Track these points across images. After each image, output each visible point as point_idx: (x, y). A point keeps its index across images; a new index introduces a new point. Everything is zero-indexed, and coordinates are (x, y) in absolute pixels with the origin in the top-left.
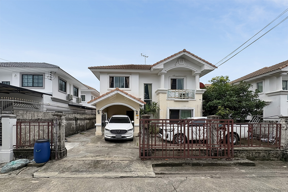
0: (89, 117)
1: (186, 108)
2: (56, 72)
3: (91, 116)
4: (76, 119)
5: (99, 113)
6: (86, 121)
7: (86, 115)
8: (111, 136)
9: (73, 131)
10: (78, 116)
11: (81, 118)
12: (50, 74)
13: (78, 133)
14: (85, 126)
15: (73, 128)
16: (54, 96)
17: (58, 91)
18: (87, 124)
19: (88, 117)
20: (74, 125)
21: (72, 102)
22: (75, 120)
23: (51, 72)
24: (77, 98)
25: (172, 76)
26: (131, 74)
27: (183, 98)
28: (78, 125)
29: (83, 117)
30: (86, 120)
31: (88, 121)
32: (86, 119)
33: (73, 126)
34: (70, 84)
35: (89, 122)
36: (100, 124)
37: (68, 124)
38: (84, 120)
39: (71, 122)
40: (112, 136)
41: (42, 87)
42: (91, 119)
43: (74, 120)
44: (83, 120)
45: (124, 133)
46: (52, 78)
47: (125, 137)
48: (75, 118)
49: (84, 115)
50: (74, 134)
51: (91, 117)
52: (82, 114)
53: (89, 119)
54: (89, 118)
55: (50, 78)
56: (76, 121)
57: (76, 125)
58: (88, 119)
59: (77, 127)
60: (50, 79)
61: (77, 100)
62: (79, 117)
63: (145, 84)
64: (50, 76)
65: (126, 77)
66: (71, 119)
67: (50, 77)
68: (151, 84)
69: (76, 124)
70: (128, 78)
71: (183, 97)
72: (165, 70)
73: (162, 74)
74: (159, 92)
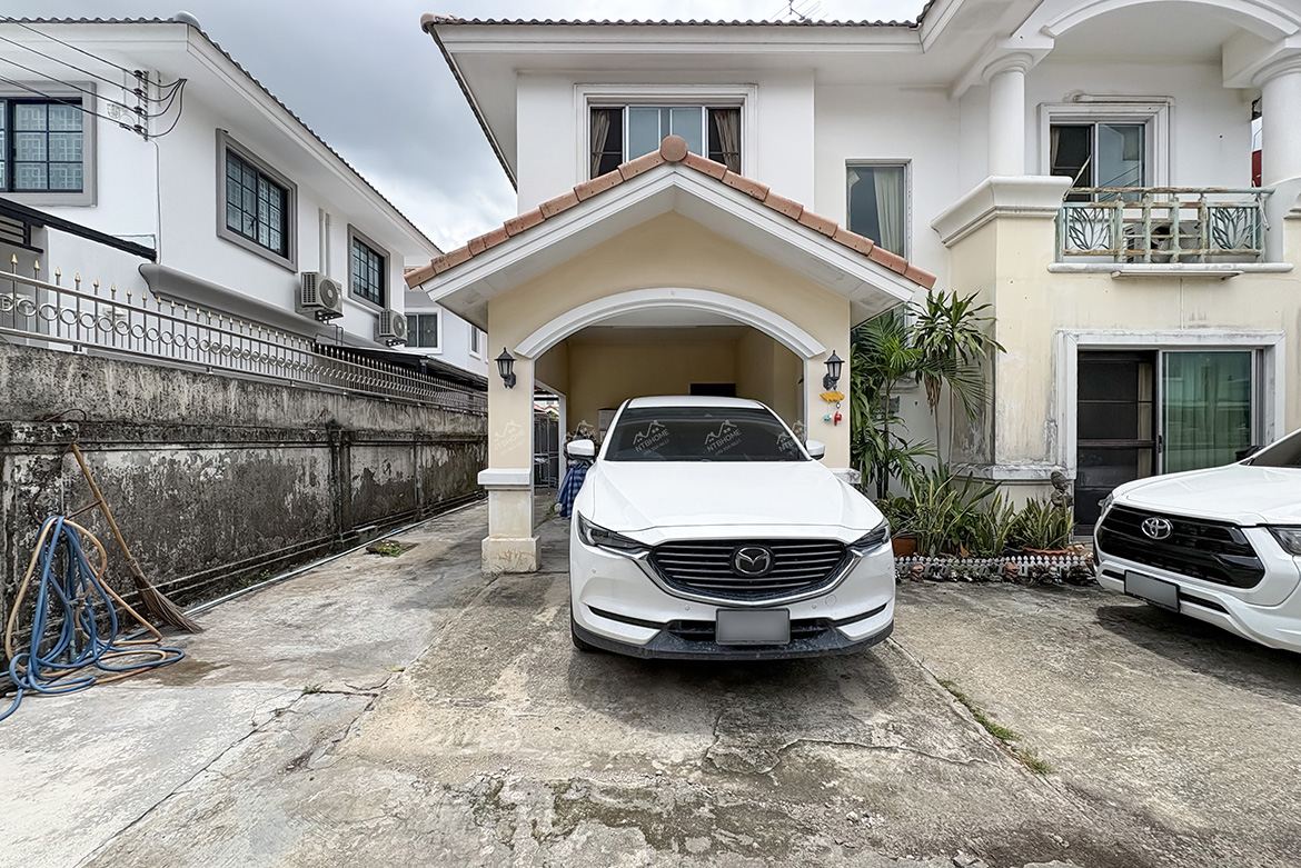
0: (448, 428)
1: (1214, 337)
2: (182, 81)
3: (464, 424)
4: (339, 439)
5: (510, 380)
6: (426, 456)
7: (422, 415)
8: (665, 617)
9: (307, 534)
10: (360, 417)
11: (385, 427)
12: (135, 83)
13: (353, 543)
14: (419, 485)
15: (307, 505)
16: (166, 262)
17: (220, 237)
18: (432, 472)
19: (443, 426)
20: (313, 482)
21: (338, 333)
22: (330, 444)
23: (138, 74)
24: (377, 316)
25: (1065, 101)
26: (752, 84)
27: (1182, 259)
28: (357, 484)
29: (406, 422)
30: (425, 444)
31: (443, 456)
32: (421, 440)
33: (309, 490)
34: (320, 211)
35: (452, 459)
36: (524, 474)
37: (241, 472)
38: (414, 445)
39: (282, 456)
40: (674, 624)
41: (81, 191)
42: (462, 444)
43: (313, 443)
44: (404, 444)
45: (817, 582)
46: (153, 122)
47: (826, 623)
48: (333, 425)
49: (410, 410)
50: (319, 554)
51: (461, 429)
52: (393, 402)
53: (445, 442)
54: (449, 436)
55: (134, 119)
56: (333, 452)
57: (333, 479)
58: (439, 443)
59: (341, 501)
60: (138, 129)
61: (376, 328)
62: (366, 425)
63: (852, 167)
64: (134, 101)
65: (712, 112)
66: (284, 432)
67: (138, 110)
68: (898, 169)
69: (339, 476)
70: (733, 117)
71: (1177, 251)
72: (1044, 32)
73: (1005, 72)
74: (996, 208)
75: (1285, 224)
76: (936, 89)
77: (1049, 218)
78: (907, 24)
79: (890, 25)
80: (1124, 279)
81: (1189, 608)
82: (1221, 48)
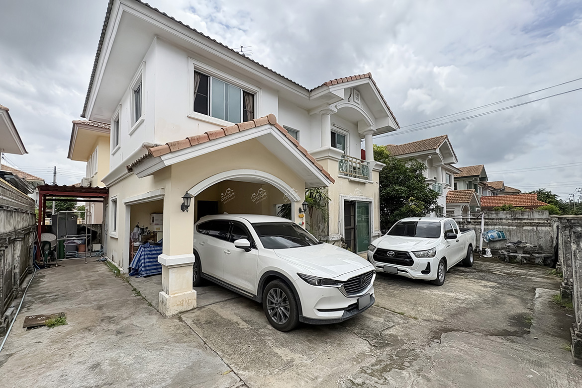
1: (364, 199)
14: (17, 271)
26: (260, 88)
27: (358, 177)
38: (14, 240)
40: (348, 307)
65: (244, 92)
68: (296, 133)
70: (251, 97)
71: (357, 175)
72: (336, 107)
73: (327, 114)
74: (329, 156)
75: (372, 171)
76: (306, 110)
77: (337, 161)
78: (308, 90)
79: (304, 88)
80: (351, 181)
81: (400, 273)
82: (358, 122)
